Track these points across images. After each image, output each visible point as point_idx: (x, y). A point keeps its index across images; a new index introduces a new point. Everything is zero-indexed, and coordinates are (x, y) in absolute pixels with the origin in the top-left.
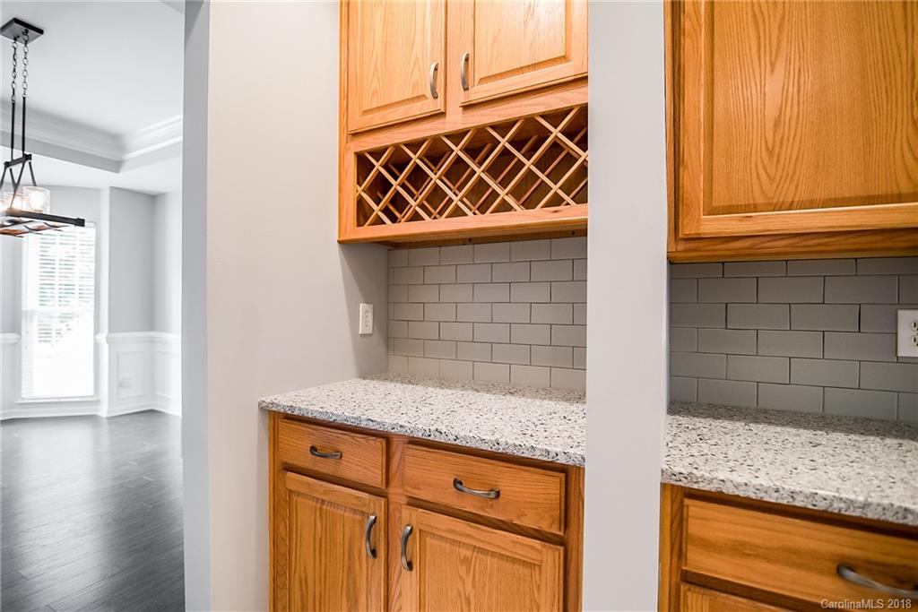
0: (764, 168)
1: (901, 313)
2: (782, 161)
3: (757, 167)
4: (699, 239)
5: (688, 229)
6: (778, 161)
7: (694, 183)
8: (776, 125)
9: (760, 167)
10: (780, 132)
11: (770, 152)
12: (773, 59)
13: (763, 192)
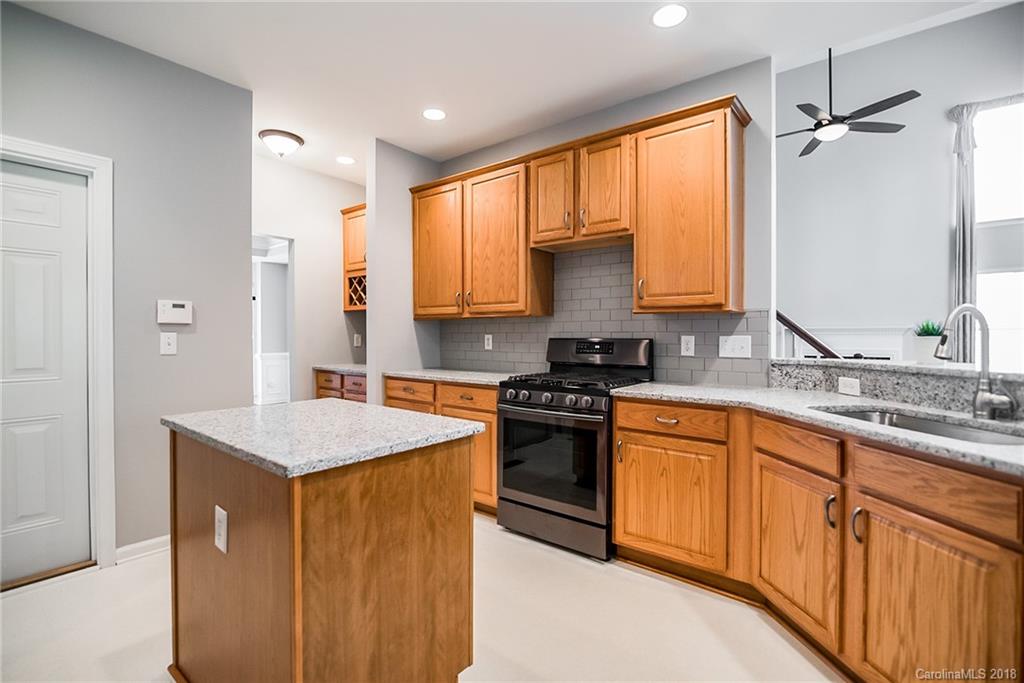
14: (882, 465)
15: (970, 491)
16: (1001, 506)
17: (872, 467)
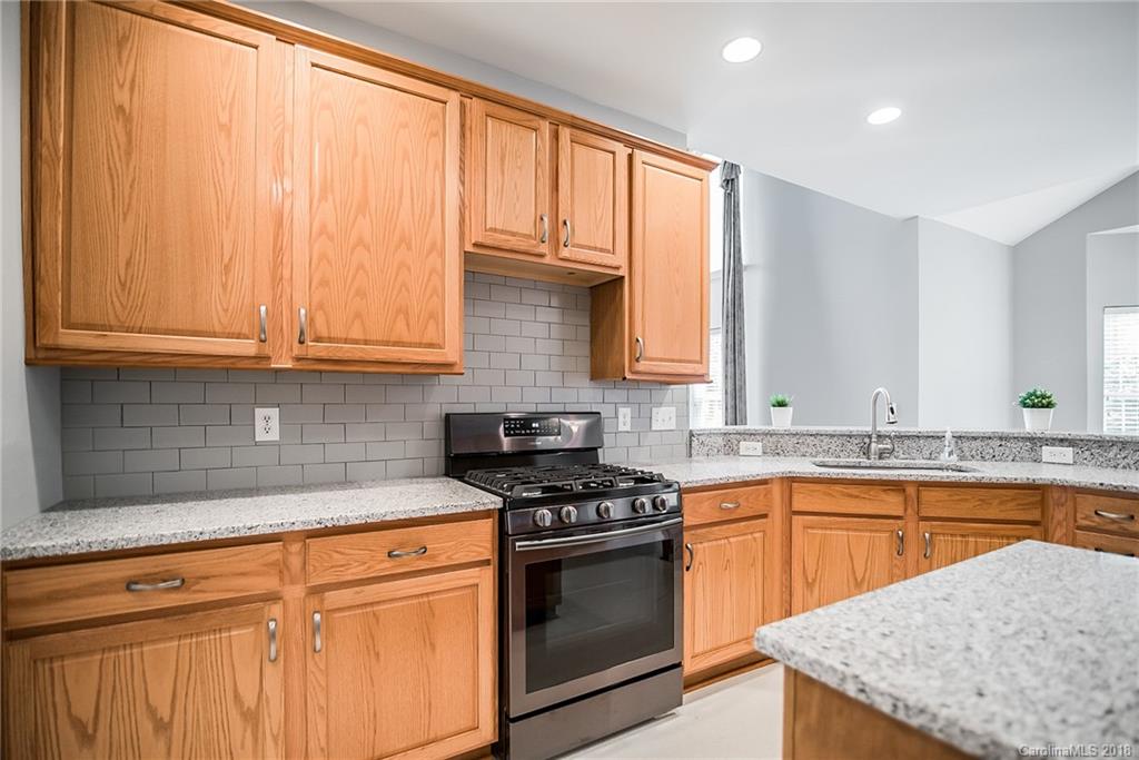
0: (118, 297)
1: (257, 410)
2: (132, 294)
3: (111, 295)
4: (57, 349)
5: (45, 340)
6: (129, 293)
7: (53, 300)
8: (128, 264)
9: (114, 294)
10: (130, 271)
11: (123, 285)
12: (125, 210)
13: (117, 316)
14: (947, 498)
15: (1013, 500)
16: (1032, 503)
17: (937, 501)
